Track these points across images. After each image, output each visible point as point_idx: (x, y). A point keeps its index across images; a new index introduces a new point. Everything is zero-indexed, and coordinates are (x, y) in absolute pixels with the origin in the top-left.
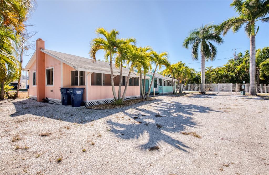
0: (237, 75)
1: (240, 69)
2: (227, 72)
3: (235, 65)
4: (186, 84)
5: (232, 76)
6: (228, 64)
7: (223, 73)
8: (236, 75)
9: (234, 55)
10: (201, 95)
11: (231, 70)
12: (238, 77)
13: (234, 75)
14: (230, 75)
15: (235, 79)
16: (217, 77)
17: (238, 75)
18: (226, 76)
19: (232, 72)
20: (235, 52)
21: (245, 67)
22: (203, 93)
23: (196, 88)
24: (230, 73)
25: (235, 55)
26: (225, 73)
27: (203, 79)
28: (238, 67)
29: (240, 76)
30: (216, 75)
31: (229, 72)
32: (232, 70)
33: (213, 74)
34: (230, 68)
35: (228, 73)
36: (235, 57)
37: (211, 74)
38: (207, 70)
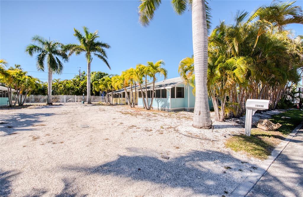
1: (83, 84)
3: (80, 80)
4: (29, 95)
5: (77, 89)
6: (75, 79)
7: (70, 86)
8: (80, 89)
9: (79, 72)
10: (48, 105)
11: (77, 84)
12: (82, 90)
14: (76, 88)
15: (79, 92)
16: (65, 89)
17: (82, 89)
18: (73, 89)
19: (78, 86)
21: (86, 83)
22: (50, 104)
23: (42, 99)
25: (80, 73)
26: (72, 86)
27: (50, 91)
28: (82, 82)
30: (64, 87)
31: (75, 85)
33: (61, 86)
34: (76, 82)
35: (74, 87)
37: (59, 86)
38: (54, 81)
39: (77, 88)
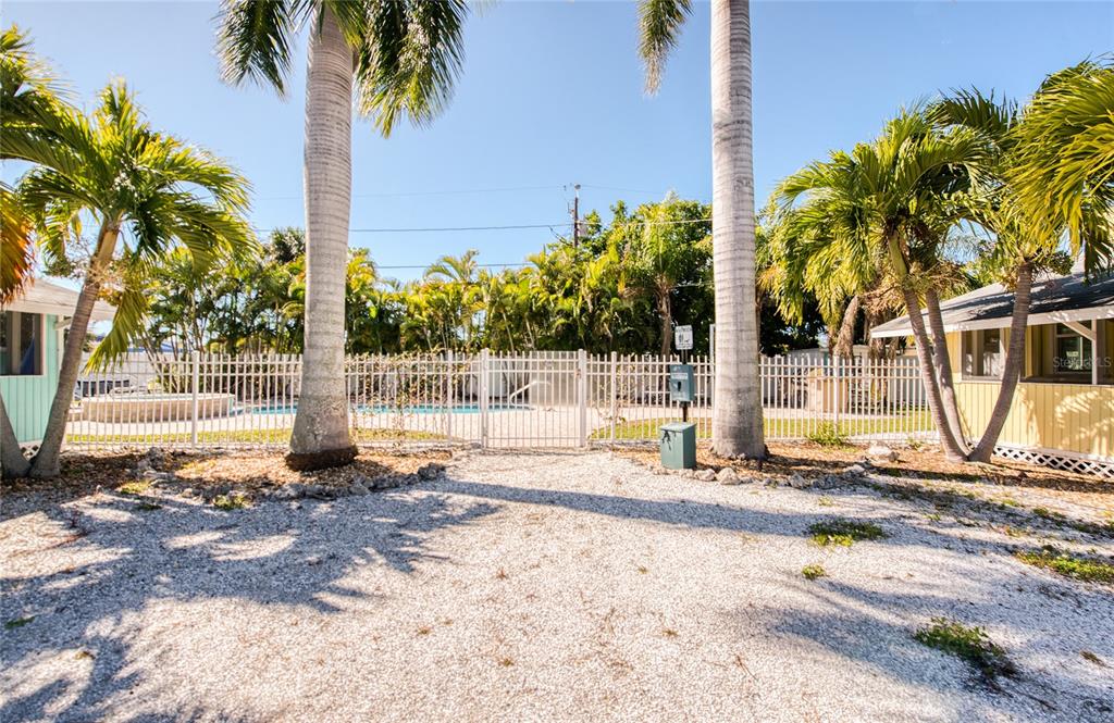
0: (591, 307)
1: (601, 280)
2: (543, 296)
3: (579, 259)
5: (568, 315)
6: (550, 255)
7: (524, 297)
8: (583, 310)
9: (572, 216)
11: (564, 283)
12: (593, 318)
13: (577, 311)
14: (559, 307)
15: (581, 331)
16: (498, 317)
17: (594, 312)
18: (541, 315)
19: (568, 293)
20: (576, 200)
21: (619, 273)
24: (557, 298)
25: (576, 217)
26: (535, 296)
29: (603, 318)
30: (493, 302)
31: (552, 292)
32: (568, 285)
33: (478, 298)
34: (556, 273)
35: (548, 299)
36: (576, 225)
37: (464, 300)
38: (444, 271)
39: (567, 304)
